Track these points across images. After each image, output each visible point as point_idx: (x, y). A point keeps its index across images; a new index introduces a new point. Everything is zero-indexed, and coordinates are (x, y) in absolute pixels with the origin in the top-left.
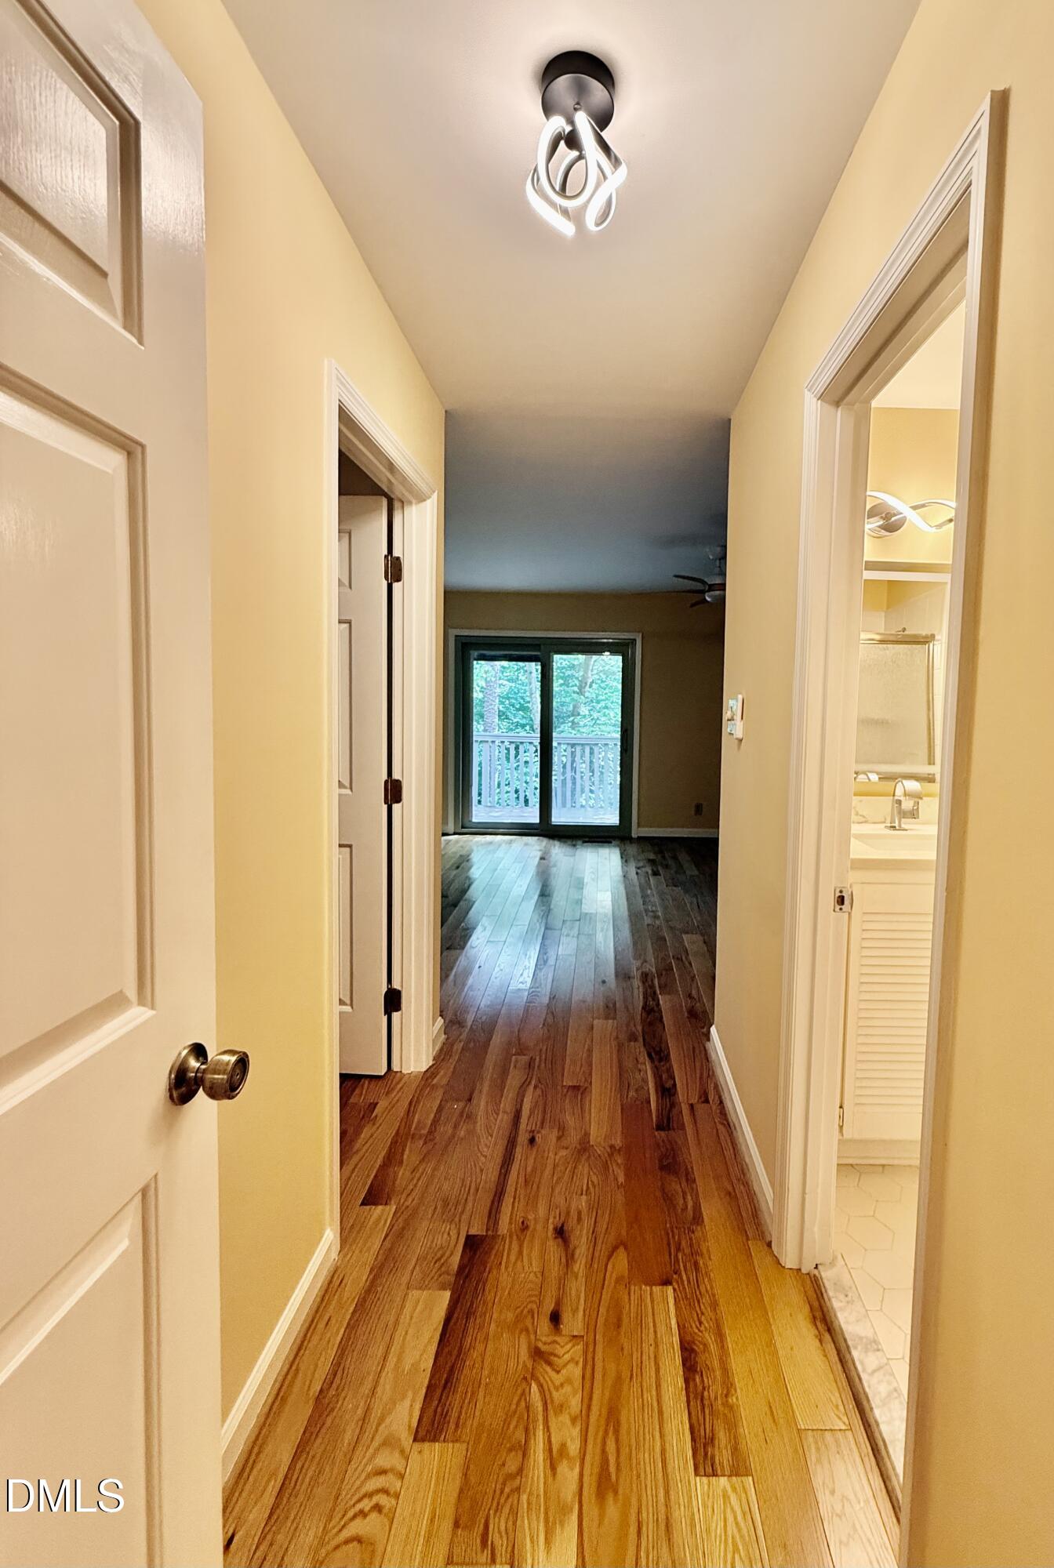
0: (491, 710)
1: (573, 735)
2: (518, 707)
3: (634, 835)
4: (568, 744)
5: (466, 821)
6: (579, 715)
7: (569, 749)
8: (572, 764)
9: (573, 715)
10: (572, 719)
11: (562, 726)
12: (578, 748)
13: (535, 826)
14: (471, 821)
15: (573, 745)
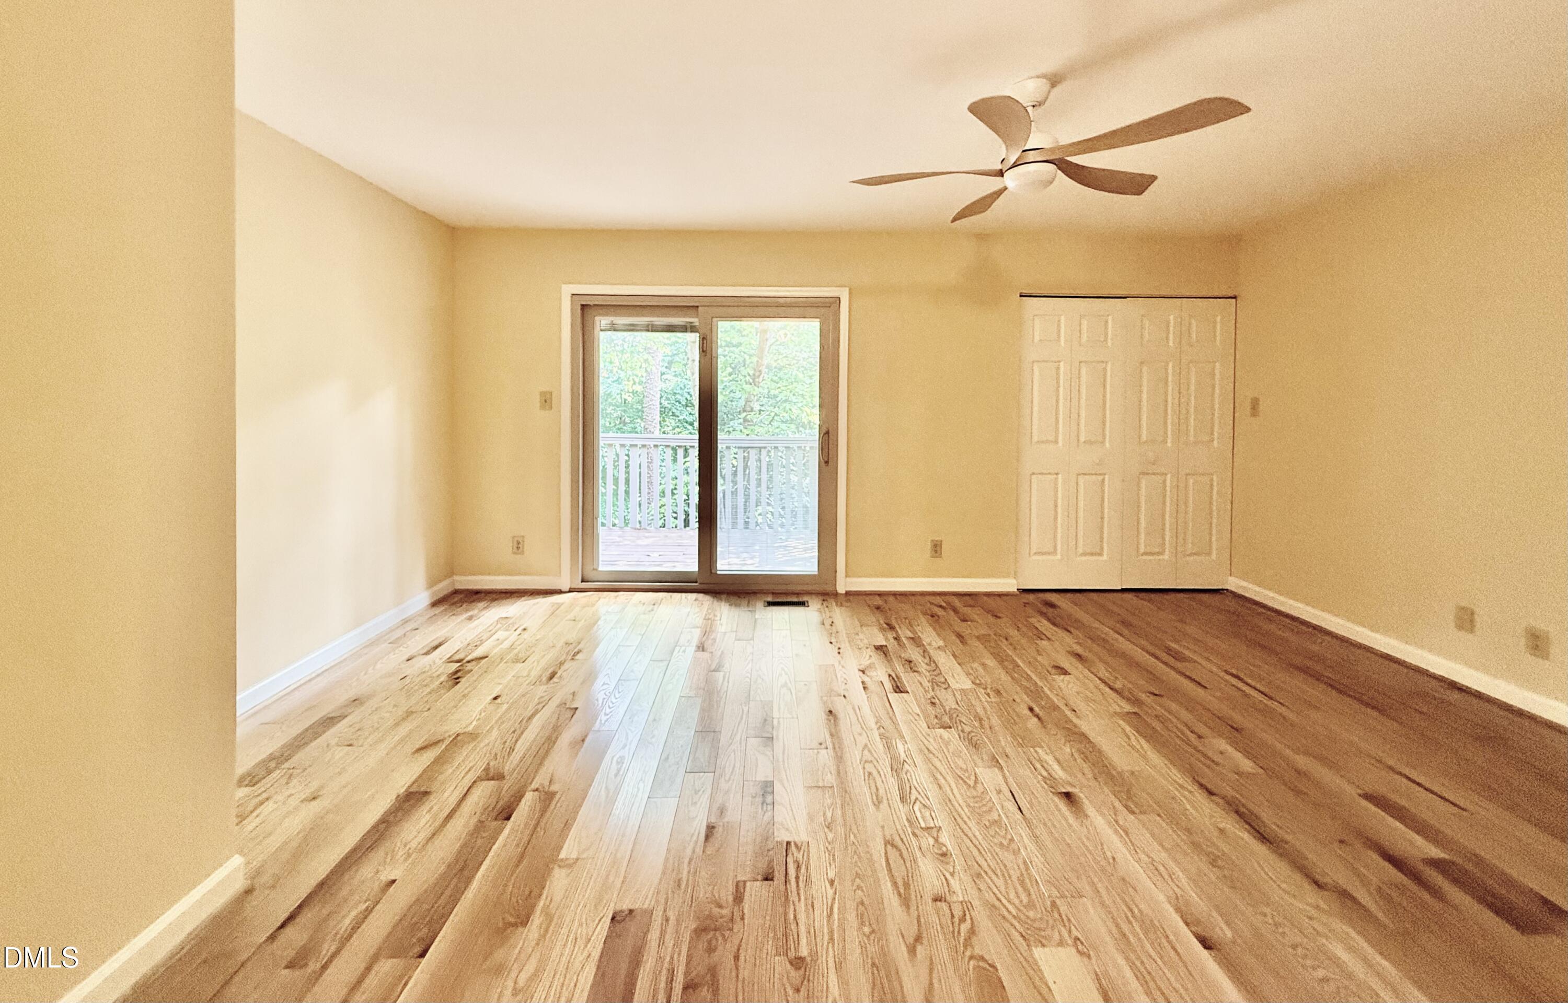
0: (652, 407)
1: (744, 437)
2: (684, 403)
3: (841, 589)
4: (739, 448)
5: (588, 568)
6: (752, 410)
7: (741, 454)
8: (745, 471)
9: (744, 411)
10: (744, 415)
11: (732, 423)
12: (753, 453)
13: (693, 578)
14: (596, 570)
15: (745, 449)
